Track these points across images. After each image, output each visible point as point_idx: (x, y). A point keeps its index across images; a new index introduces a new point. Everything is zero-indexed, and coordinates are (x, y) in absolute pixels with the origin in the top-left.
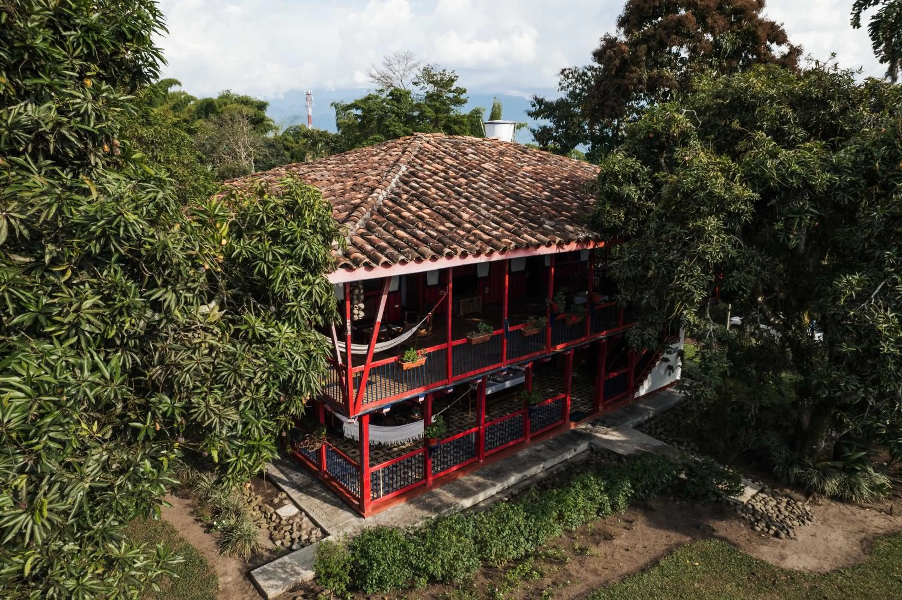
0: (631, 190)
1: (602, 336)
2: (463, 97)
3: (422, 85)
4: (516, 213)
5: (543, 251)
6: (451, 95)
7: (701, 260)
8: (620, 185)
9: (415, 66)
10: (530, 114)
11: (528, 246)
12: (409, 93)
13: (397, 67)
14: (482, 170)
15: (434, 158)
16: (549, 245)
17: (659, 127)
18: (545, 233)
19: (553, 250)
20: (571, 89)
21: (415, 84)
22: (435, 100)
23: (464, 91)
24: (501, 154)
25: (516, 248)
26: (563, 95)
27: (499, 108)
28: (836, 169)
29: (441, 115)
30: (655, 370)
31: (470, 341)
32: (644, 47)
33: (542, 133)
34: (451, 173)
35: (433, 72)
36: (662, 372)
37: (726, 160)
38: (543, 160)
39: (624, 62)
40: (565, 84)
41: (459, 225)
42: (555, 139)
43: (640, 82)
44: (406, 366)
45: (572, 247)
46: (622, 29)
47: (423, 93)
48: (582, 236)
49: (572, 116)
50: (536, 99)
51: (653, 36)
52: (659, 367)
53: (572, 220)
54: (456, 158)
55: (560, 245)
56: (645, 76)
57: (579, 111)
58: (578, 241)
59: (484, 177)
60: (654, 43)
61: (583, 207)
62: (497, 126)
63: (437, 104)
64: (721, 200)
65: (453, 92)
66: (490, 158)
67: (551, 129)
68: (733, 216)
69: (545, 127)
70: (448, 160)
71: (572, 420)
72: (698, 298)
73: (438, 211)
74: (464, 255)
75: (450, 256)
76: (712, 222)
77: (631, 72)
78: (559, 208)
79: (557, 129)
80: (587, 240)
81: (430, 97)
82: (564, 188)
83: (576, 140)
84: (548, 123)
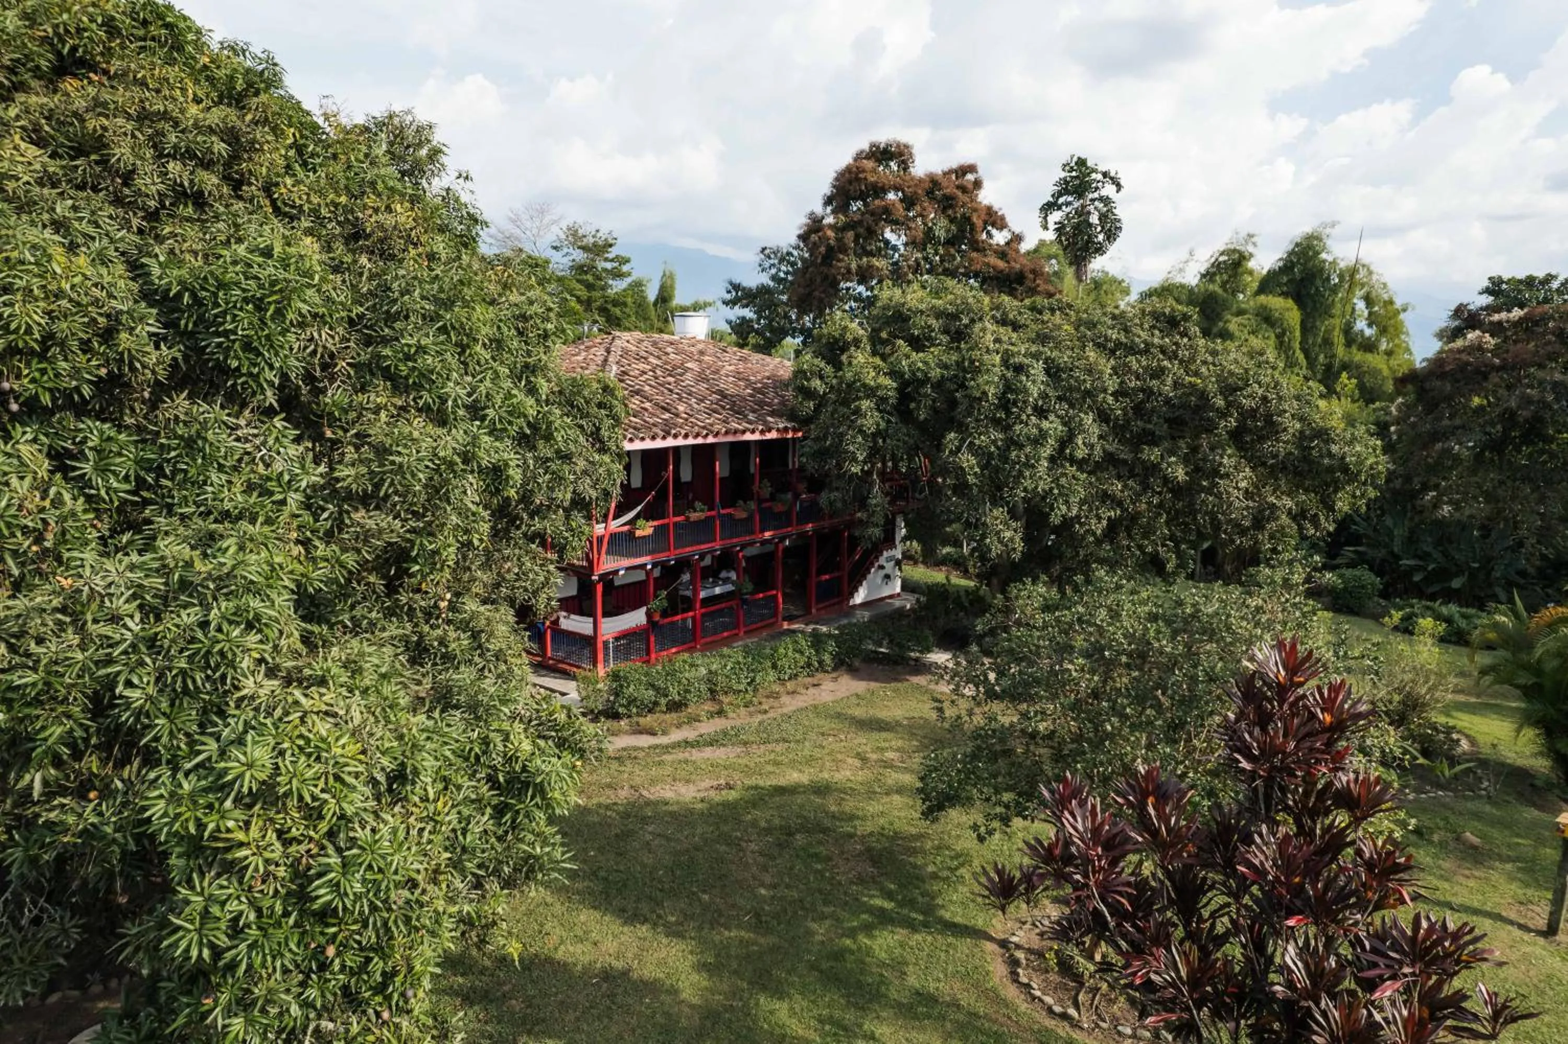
0: (816, 383)
1: (809, 527)
2: (625, 268)
3: (565, 250)
4: (723, 408)
5: (748, 437)
6: (609, 266)
7: (861, 431)
8: (808, 380)
9: (554, 222)
10: (726, 303)
11: (736, 432)
12: (547, 262)
13: (528, 224)
14: (687, 370)
15: (639, 358)
16: (753, 432)
17: (836, 334)
18: (750, 422)
19: (757, 437)
20: (773, 271)
21: (555, 248)
22: (586, 273)
23: (628, 261)
24: (702, 353)
25: (727, 433)
26: (764, 279)
27: (671, 277)
28: (946, 367)
29: (596, 294)
30: (870, 577)
31: (688, 518)
32: (850, 235)
33: (740, 325)
34: (659, 373)
35: (581, 232)
36: (879, 581)
37: (878, 361)
38: (743, 359)
39: (830, 249)
40: (767, 265)
41: (677, 415)
42: (757, 332)
43: (849, 271)
44: (638, 533)
45: (773, 435)
46: (829, 209)
47: (566, 262)
48: (781, 426)
49: (776, 305)
50: (731, 283)
51: (860, 222)
52: (874, 576)
53: (773, 414)
54: (659, 358)
55: (762, 432)
56: (854, 266)
57: (784, 298)
58: (778, 430)
59: (689, 375)
60: (861, 230)
61: (783, 403)
62: (690, 320)
63: (589, 278)
64: (871, 389)
65: (612, 260)
66: (691, 357)
67: (751, 320)
68: (884, 400)
69: (744, 318)
70: (652, 359)
71: (784, 619)
72: (861, 458)
73: (657, 404)
74: (686, 436)
75: (675, 436)
76: (865, 404)
77: (839, 260)
78: (761, 404)
79: (759, 320)
80: (786, 430)
81: (580, 269)
82: (766, 386)
83: (781, 333)
84: (748, 313)
